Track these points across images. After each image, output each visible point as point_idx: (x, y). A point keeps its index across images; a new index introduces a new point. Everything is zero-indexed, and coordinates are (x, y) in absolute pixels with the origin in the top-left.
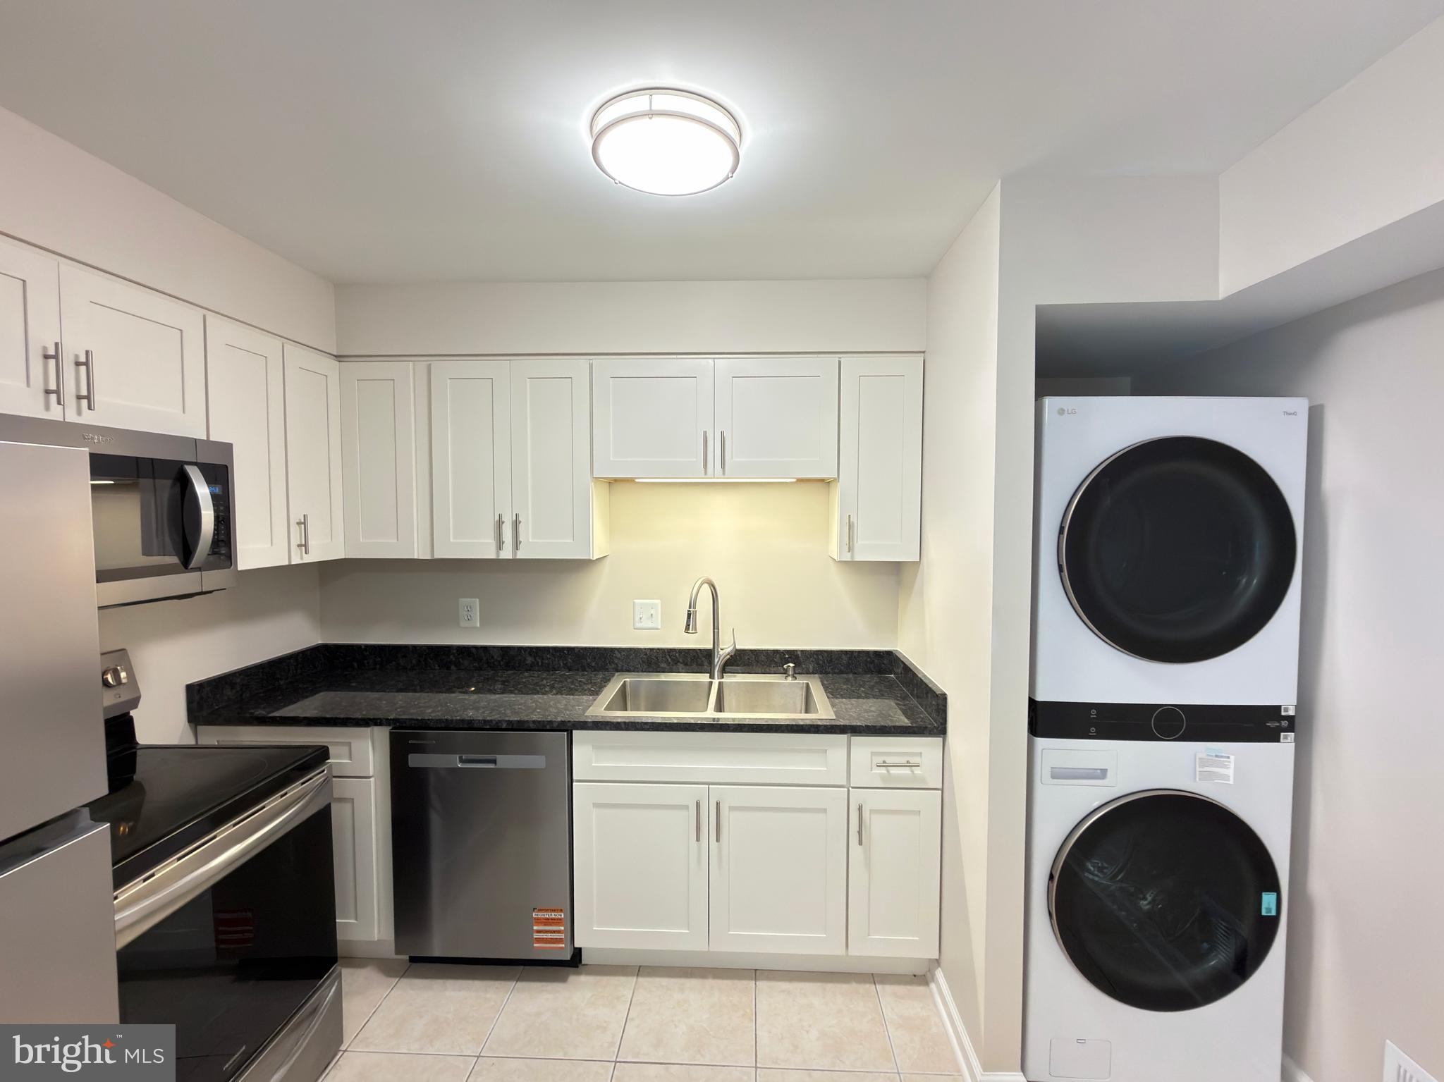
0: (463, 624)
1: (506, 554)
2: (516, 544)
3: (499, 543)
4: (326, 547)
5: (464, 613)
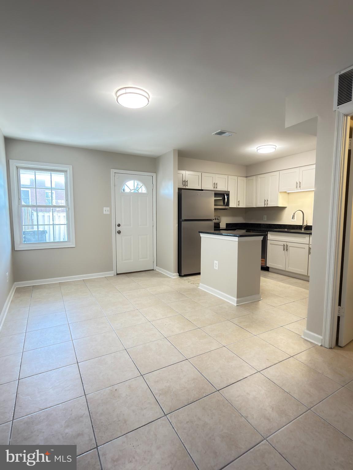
0: (264, 220)
1: (266, 206)
2: (267, 204)
3: (265, 204)
4: (242, 205)
5: (264, 218)
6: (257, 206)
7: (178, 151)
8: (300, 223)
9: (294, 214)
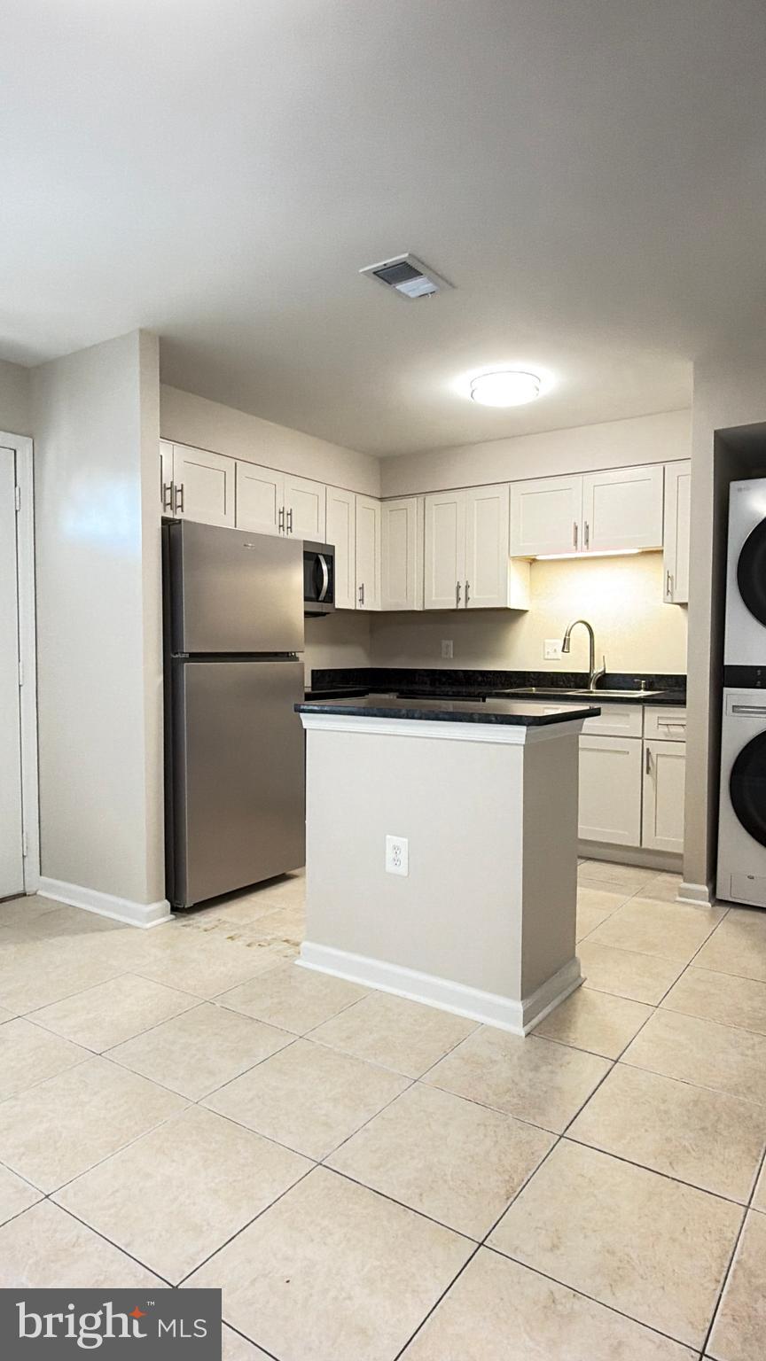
0: (444, 656)
1: (462, 606)
2: (467, 599)
3: (458, 600)
4: (373, 604)
5: (444, 649)
6: (428, 607)
7: (161, 339)
8: (583, 668)
9: (568, 634)
